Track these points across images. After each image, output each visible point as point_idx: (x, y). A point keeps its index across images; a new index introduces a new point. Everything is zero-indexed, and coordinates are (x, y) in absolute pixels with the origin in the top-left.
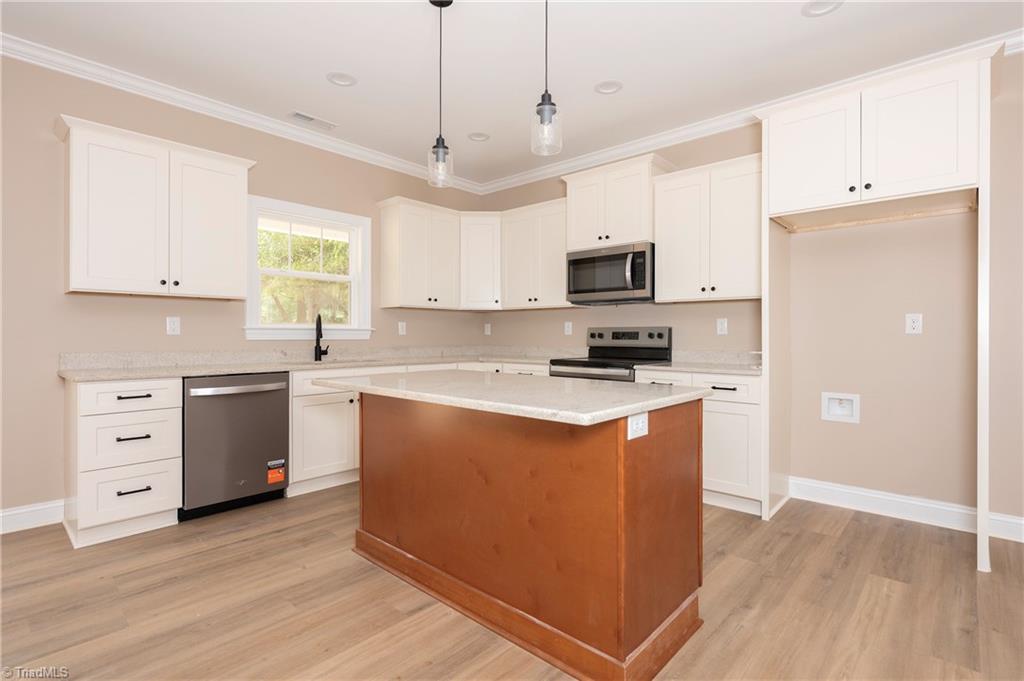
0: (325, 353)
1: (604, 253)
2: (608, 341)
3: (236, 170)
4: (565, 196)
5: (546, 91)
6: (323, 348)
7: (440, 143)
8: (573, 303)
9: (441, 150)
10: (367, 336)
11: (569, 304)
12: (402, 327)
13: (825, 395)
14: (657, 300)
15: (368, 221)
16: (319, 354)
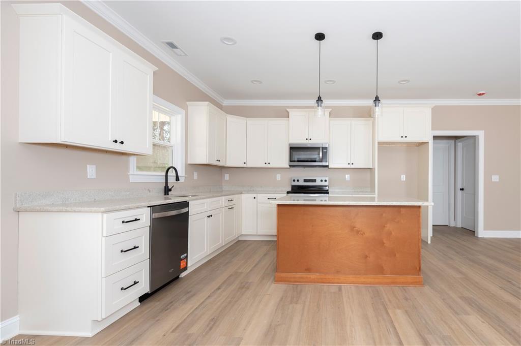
0: (170, 190)
1: (309, 146)
2: (302, 183)
4: (288, 118)
6: (170, 188)
10: (183, 180)
11: (288, 166)
14: (330, 167)
15: (184, 112)
16: (167, 191)
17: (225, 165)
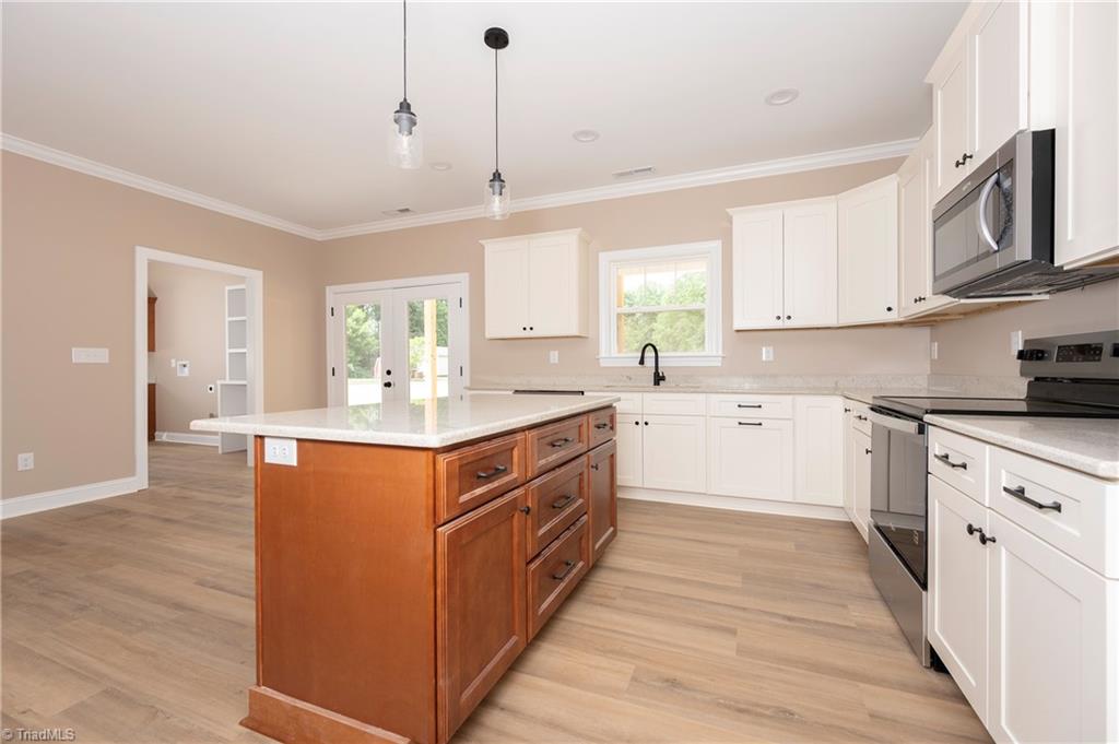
0: (663, 378)
1: (967, 189)
2: (1050, 368)
5: (405, 100)
7: (497, 176)
9: (497, 184)
10: (719, 363)
12: (766, 354)
15: (718, 244)
17: (833, 323)
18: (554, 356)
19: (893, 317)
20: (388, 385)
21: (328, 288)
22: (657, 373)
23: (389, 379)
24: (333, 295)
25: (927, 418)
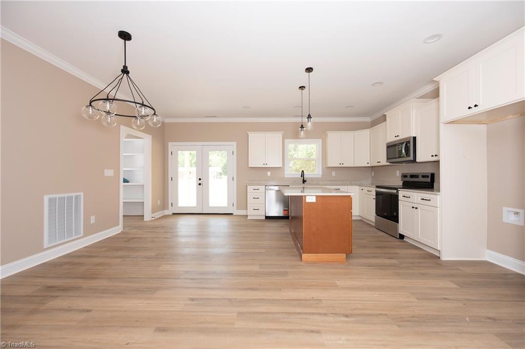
0: (306, 181)
1: (398, 142)
2: (409, 179)
3: (279, 136)
4: (386, 121)
8: (390, 163)
10: (320, 176)
11: (389, 164)
12: (334, 174)
13: (504, 208)
14: (418, 160)
15: (321, 140)
16: (304, 181)
17: (353, 166)
18: (269, 173)
19: (369, 165)
20: (200, 184)
21: (169, 143)
22: (304, 180)
23: (200, 182)
24: (171, 146)
25: (399, 189)
